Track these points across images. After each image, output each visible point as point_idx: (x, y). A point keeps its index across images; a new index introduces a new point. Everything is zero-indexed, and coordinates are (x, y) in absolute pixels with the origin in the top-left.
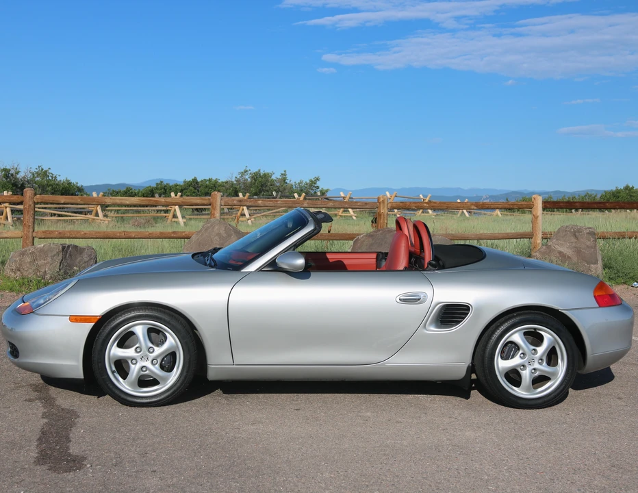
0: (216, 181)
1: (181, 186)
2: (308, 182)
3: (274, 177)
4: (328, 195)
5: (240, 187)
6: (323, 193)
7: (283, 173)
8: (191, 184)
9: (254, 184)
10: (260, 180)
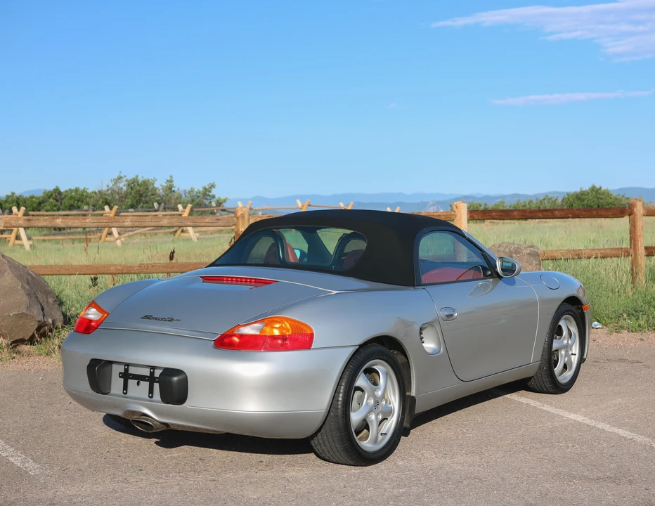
0: (84, 191)
1: (39, 198)
2: (201, 189)
3: (157, 185)
4: (226, 205)
5: (114, 198)
6: (219, 204)
7: (169, 179)
8: (51, 195)
9: (131, 193)
10: (138, 188)
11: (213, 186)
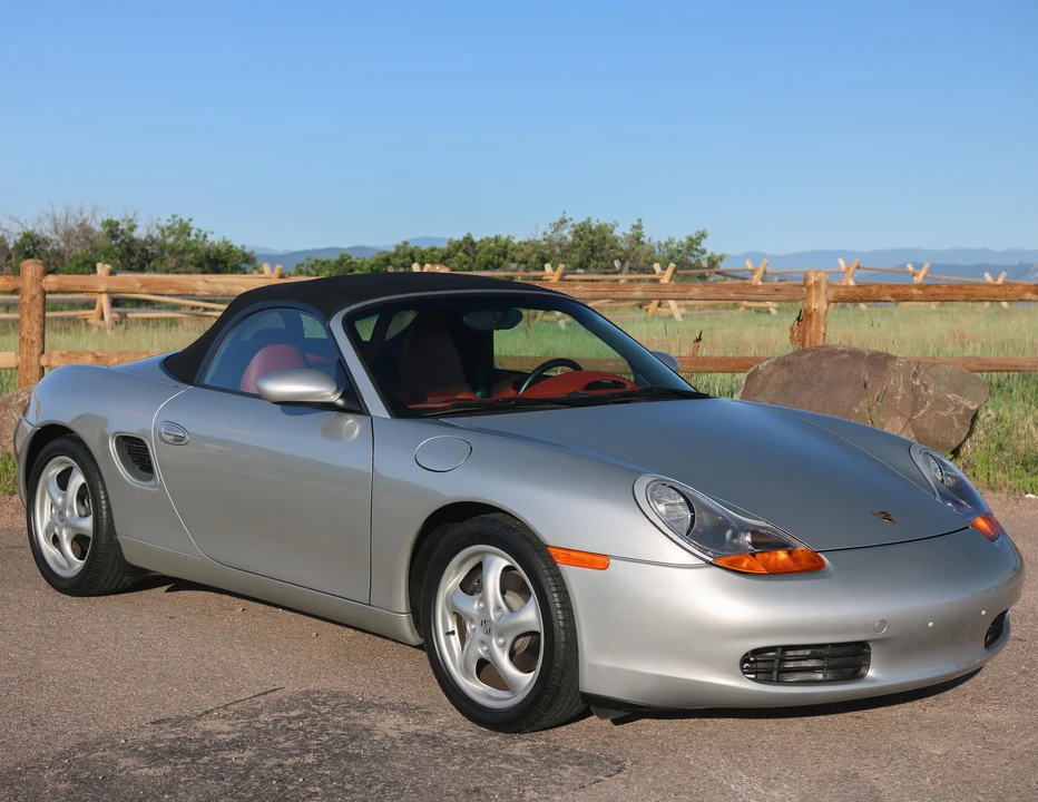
0: (508, 241)
1: (443, 251)
2: (685, 240)
3: (618, 233)
4: (723, 266)
5: (553, 252)
6: (713, 263)
7: (636, 223)
8: (460, 246)
9: (579, 245)
10: (591, 237)
11: (703, 235)
